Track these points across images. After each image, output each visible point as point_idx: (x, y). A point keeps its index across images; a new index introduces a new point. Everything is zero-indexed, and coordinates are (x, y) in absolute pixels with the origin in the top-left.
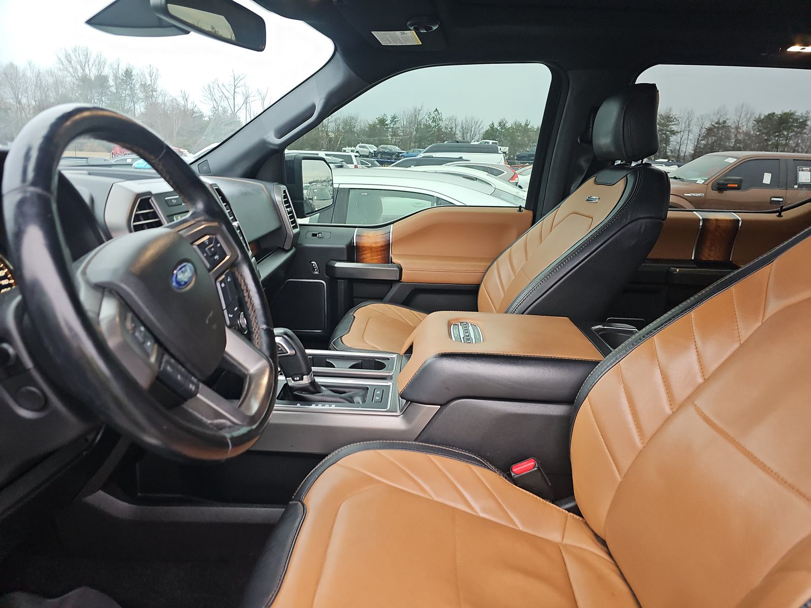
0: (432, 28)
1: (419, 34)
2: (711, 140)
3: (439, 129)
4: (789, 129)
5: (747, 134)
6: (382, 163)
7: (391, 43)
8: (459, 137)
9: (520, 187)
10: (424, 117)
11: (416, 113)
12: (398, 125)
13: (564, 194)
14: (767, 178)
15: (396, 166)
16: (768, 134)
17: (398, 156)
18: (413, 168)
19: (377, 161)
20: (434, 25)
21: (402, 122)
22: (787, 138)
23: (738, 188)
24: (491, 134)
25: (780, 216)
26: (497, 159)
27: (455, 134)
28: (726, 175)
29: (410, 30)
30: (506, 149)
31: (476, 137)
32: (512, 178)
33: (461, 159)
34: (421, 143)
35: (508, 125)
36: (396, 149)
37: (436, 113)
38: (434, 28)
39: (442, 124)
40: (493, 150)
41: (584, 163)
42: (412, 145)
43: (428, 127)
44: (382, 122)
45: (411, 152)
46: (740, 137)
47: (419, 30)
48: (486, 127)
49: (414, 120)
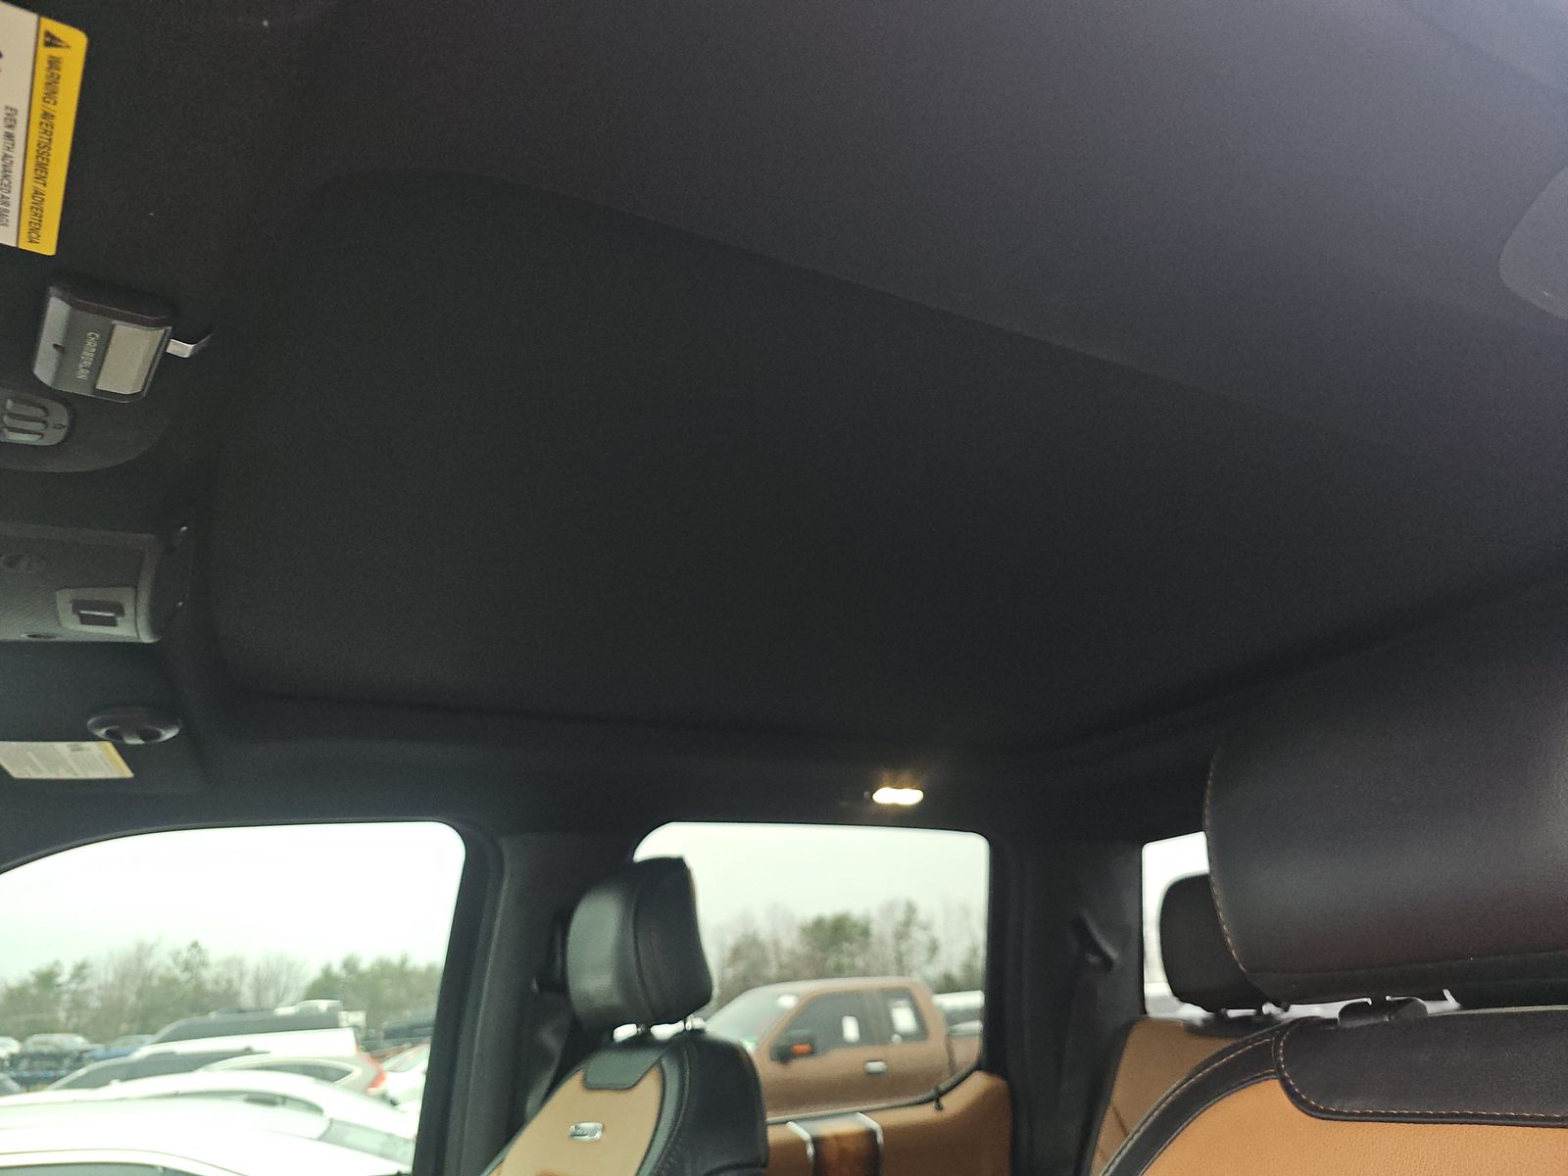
0: (159, 735)
1: (125, 752)
2: (741, 967)
3: (199, 987)
4: (849, 939)
5: (792, 953)
6: (28, 1084)
7: (40, 771)
8: (247, 999)
9: (394, 1103)
10: (161, 961)
11: (143, 952)
12: (89, 984)
13: (509, 1125)
14: (851, 1029)
15: (71, 1086)
16: (824, 950)
17: (79, 1059)
18: (116, 1088)
19: (13, 1079)
20: (167, 726)
21: (103, 974)
22: (852, 955)
23: (811, 1053)
24: (324, 987)
25: (939, 1108)
26: (338, 1045)
27: (237, 994)
28: (787, 1029)
29: (95, 739)
30: (359, 1017)
31: (291, 997)
32: (374, 1084)
33: (248, 1051)
34: (146, 1022)
35: (365, 964)
36: (79, 1042)
37: (194, 951)
38: (168, 734)
39: (207, 975)
40: (329, 1022)
41: (551, 1040)
42: (124, 1027)
43: (170, 983)
44: (46, 979)
45: (117, 1046)
46: (785, 959)
47: (121, 738)
48: (312, 973)
49: (134, 970)
